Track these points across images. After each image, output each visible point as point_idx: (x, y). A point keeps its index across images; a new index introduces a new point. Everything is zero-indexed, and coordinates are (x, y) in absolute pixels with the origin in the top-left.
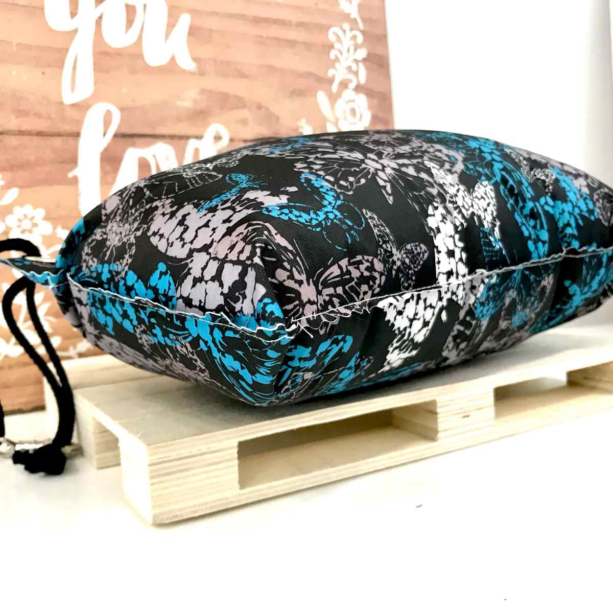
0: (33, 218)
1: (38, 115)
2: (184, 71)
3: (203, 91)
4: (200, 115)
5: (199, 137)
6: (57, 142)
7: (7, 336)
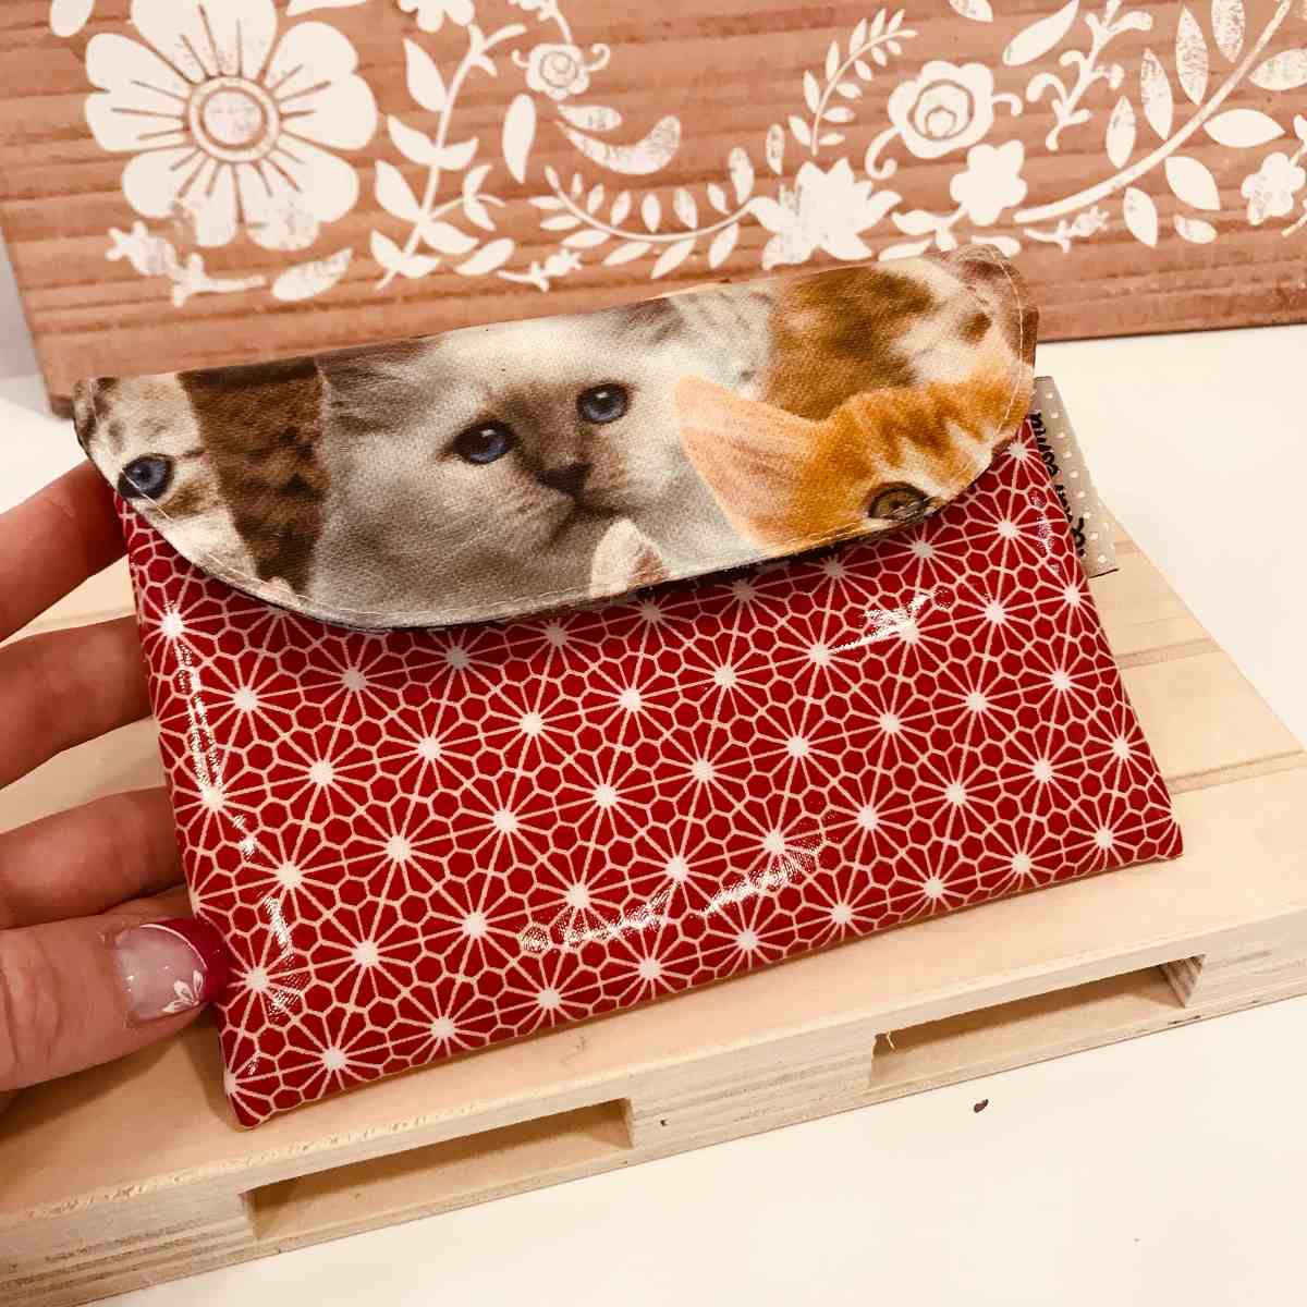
7: (399, 234)
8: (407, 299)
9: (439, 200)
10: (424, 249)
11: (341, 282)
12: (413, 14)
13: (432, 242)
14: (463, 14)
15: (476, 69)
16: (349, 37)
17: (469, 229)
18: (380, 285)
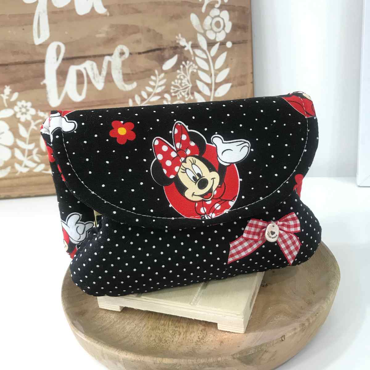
0: (26, 107)
1: (23, 53)
2: (100, 15)
3: (112, 26)
4: (111, 41)
5: (110, 55)
6: (34, 66)
7: (20, 163)
8: (23, 177)
9: (28, 156)
10: (26, 166)
11: (10, 173)
12: (19, 119)
13: (27, 164)
14: (29, 118)
15: (33, 129)
16: (8, 123)
17: (35, 162)
18: (17, 174)
